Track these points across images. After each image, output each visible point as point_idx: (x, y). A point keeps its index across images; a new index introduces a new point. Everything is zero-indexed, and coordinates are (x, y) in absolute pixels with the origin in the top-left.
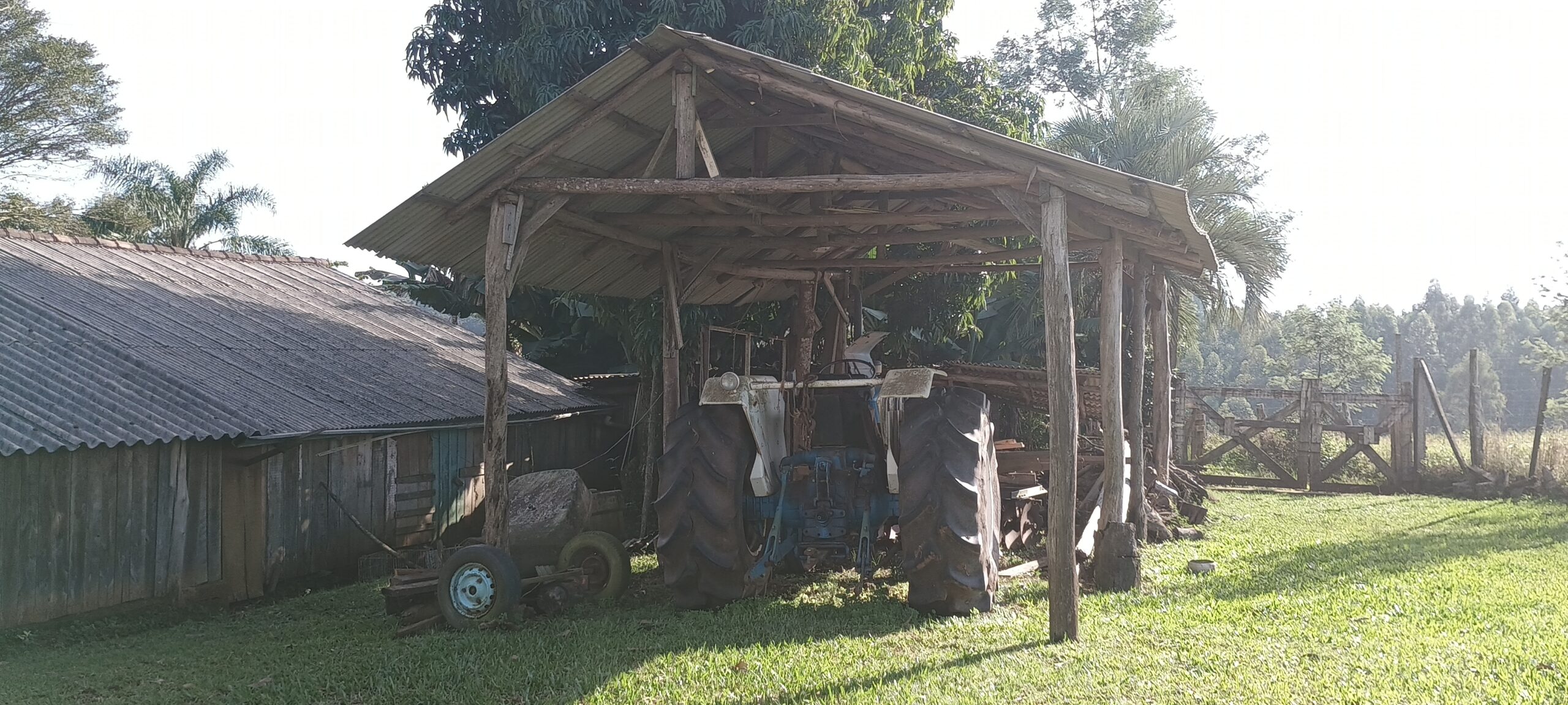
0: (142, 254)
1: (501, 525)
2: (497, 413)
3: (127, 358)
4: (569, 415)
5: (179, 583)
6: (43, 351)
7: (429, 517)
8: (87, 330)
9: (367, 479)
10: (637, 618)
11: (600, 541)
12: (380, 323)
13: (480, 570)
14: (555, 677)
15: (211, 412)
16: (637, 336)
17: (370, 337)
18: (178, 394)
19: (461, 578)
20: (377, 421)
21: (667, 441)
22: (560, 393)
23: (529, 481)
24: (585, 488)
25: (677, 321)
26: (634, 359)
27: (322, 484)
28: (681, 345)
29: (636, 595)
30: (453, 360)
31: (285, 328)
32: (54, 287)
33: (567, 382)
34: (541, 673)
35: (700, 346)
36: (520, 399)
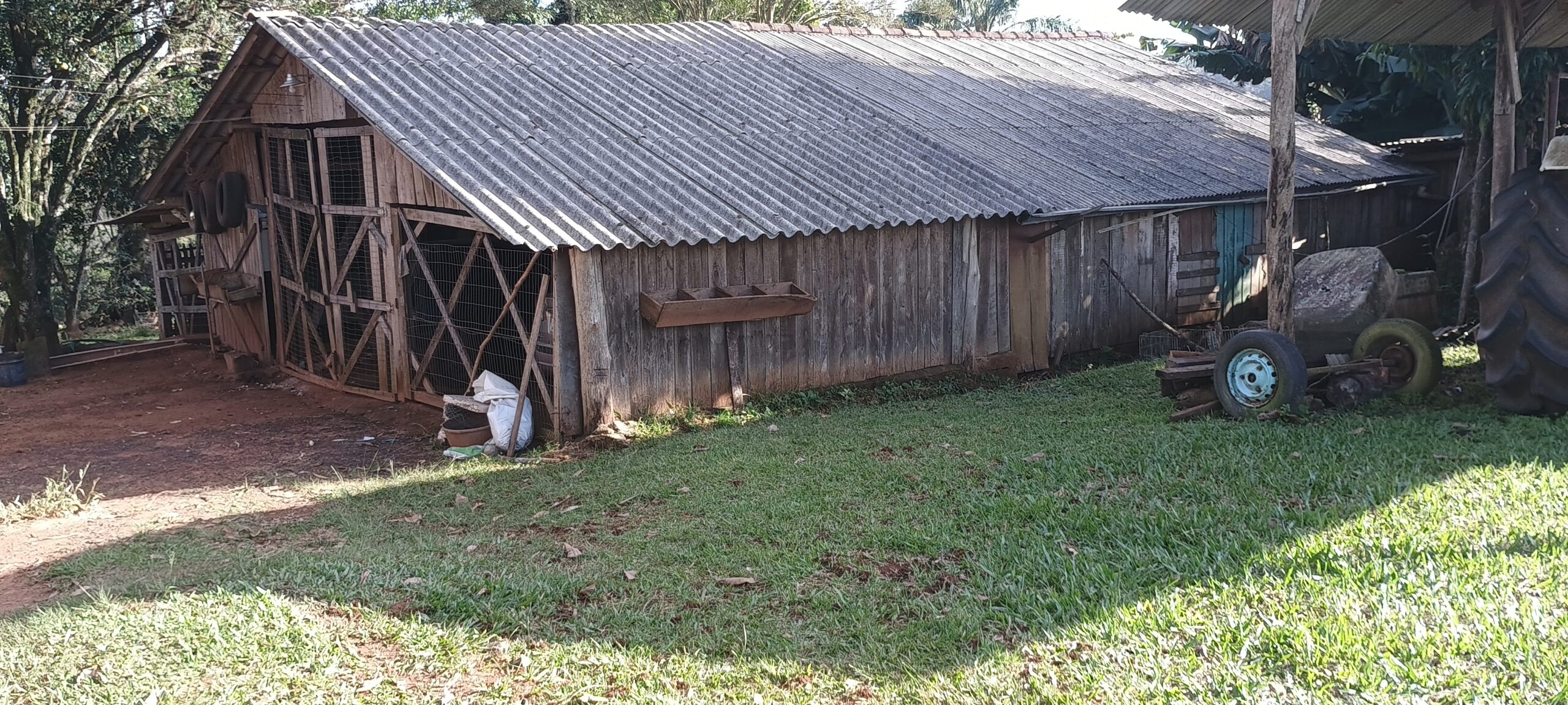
0: (942, 40)
1: (1285, 308)
2: (1282, 186)
3: (926, 141)
4: (1373, 186)
5: (973, 352)
6: (857, 137)
7: (1213, 296)
8: (893, 116)
9: (1148, 256)
10: (1448, 420)
11: (1405, 330)
12: (1165, 94)
13: (1260, 357)
14: (1342, 482)
15: (999, 191)
16: (1461, 93)
17: (1154, 110)
18: (969, 174)
19: (1240, 364)
20: (1157, 196)
21: (1495, 214)
22: (1364, 162)
23: (1323, 260)
24: (1390, 269)
25: (1515, 69)
26: (1457, 119)
27: (1103, 260)
28: (1518, 97)
29: (1448, 392)
30: (1241, 130)
31: (1070, 105)
32: (866, 77)
33: (1373, 149)
34: (1325, 475)
35: (1546, 99)
36: (1316, 169)
